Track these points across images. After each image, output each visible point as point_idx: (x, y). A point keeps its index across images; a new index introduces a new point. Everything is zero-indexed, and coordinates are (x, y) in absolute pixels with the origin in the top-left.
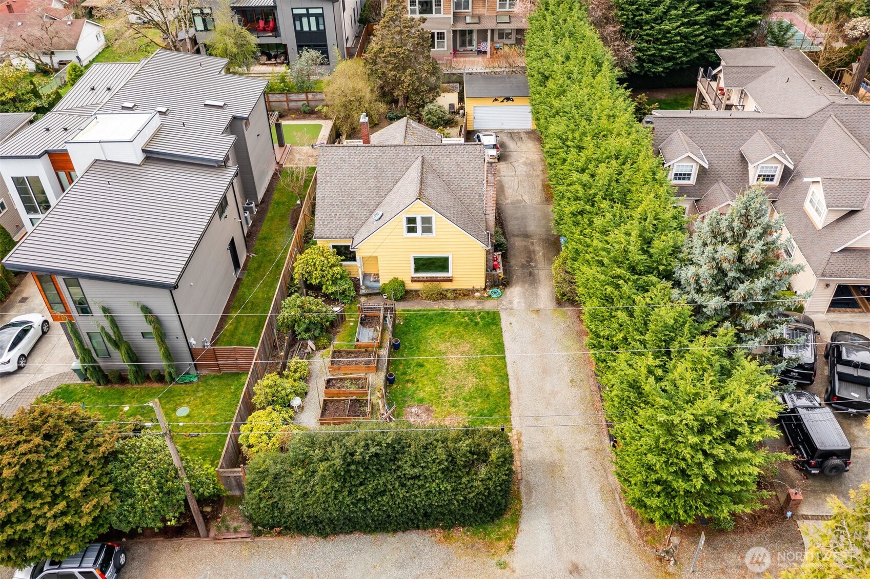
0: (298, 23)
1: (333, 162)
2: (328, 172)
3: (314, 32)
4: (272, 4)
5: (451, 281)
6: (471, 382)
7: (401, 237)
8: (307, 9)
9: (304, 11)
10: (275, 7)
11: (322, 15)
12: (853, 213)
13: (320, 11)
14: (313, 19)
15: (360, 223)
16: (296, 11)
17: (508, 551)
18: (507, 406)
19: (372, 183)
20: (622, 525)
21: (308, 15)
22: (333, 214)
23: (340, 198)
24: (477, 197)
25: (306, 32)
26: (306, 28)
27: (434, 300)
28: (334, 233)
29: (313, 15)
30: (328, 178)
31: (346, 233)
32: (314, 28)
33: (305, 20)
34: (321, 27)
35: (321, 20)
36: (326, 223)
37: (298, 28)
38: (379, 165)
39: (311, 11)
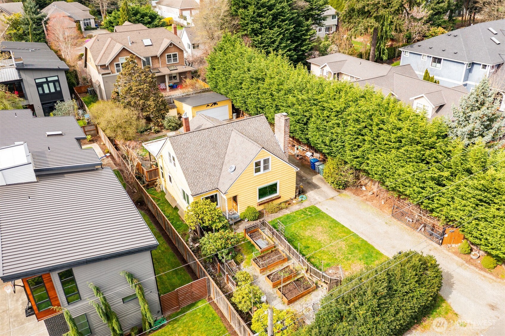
0: (40, 89)
1: (182, 145)
2: (182, 152)
3: (53, 93)
4: (18, 79)
5: (280, 197)
6: (342, 244)
7: (253, 177)
8: (46, 78)
9: (44, 80)
10: (21, 80)
11: (58, 81)
12: (441, 107)
13: (56, 78)
14: (51, 85)
15: (217, 178)
16: (37, 81)
17: (457, 316)
18: (373, 248)
19: (213, 152)
20: (484, 276)
21: (47, 82)
22: (198, 177)
23: (198, 166)
24: (275, 144)
25: (47, 94)
26: (47, 91)
27: (276, 212)
28: (204, 189)
29: (51, 82)
30: (184, 156)
31: (212, 186)
32: (53, 90)
33: (45, 86)
34: (58, 89)
35: (57, 84)
36: (196, 184)
37: (41, 92)
38: (212, 140)
39: (49, 79)
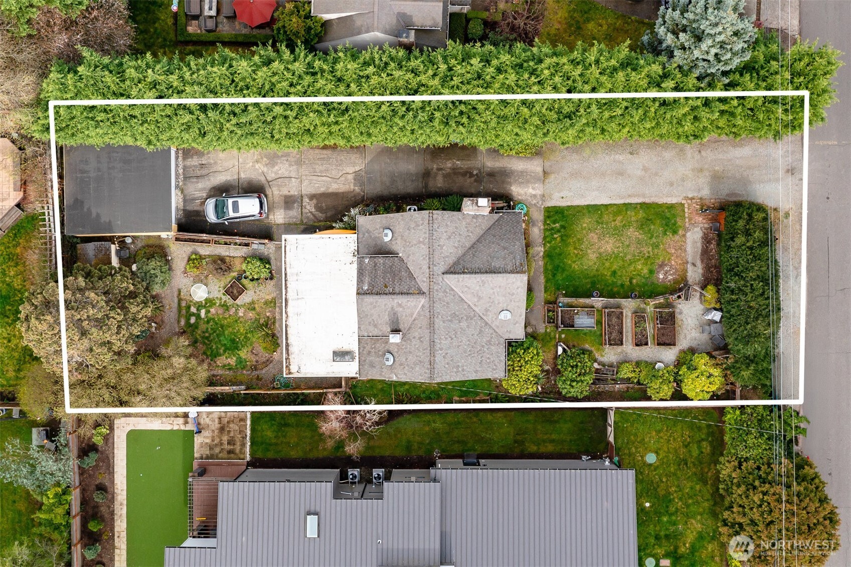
1: (447, 366)
2: (455, 369)
6: (633, 233)
15: (495, 334)
17: (777, 211)
19: (464, 324)
22: (488, 361)
23: (476, 355)
27: (533, 265)
30: (460, 370)
